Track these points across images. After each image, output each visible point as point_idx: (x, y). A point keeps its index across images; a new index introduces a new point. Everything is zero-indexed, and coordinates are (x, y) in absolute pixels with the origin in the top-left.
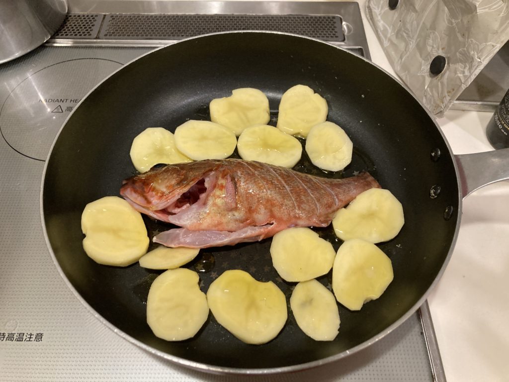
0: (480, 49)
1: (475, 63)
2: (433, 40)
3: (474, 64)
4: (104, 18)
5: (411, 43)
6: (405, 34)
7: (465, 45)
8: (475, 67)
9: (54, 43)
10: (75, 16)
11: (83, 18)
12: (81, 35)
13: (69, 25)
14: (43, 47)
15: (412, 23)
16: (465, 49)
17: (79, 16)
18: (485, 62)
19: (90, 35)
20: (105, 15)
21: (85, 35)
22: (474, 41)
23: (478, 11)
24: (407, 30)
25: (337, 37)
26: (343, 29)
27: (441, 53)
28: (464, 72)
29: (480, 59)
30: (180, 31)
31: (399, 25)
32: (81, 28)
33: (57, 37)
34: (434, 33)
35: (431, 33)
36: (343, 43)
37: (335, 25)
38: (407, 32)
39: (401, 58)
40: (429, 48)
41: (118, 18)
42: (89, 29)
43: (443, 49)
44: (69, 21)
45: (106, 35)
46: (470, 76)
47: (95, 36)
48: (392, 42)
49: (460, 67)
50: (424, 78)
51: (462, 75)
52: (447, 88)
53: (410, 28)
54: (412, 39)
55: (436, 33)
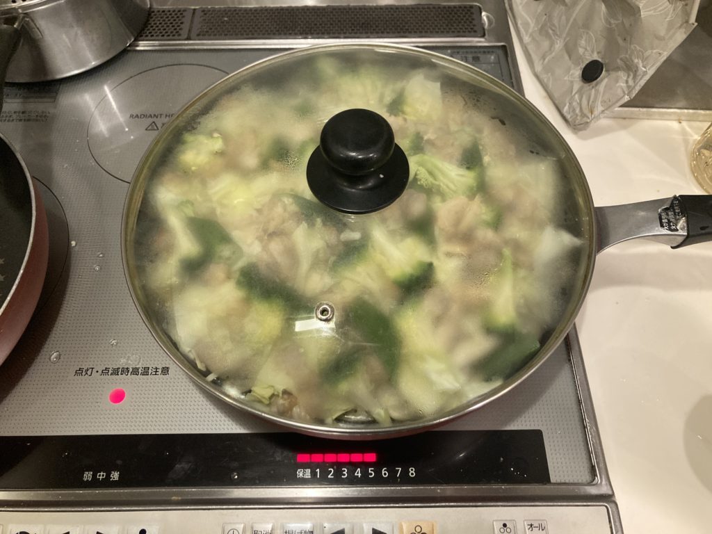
0: (645, 56)
1: (640, 72)
2: (586, 40)
3: (638, 73)
4: (194, 13)
5: (558, 42)
6: (551, 32)
7: (627, 52)
8: (640, 77)
9: (137, 46)
10: (159, 11)
11: (168, 13)
12: (169, 36)
13: (153, 23)
14: (125, 52)
15: (560, 18)
16: (628, 56)
17: (163, 11)
18: (651, 72)
19: (180, 35)
20: (194, 10)
21: (174, 35)
22: (638, 48)
23: (642, 13)
24: (554, 25)
25: (475, 31)
26: (483, 22)
27: (596, 57)
28: (627, 82)
29: (645, 68)
30: (287, 27)
31: (544, 19)
32: (168, 26)
33: (140, 38)
34: (587, 33)
35: (584, 32)
36: (482, 40)
37: (474, 16)
38: (554, 28)
39: (543, 58)
40: (581, 51)
41: (210, 12)
42: (178, 28)
43: (598, 53)
44: (152, 18)
45: (198, 35)
46: (634, 87)
47: (186, 36)
48: (534, 39)
49: (622, 75)
50: (572, 82)
51: (625, 85)
52: (602, 97)
53: (557, 25)
54: (559, 37)
55: (590, 33)
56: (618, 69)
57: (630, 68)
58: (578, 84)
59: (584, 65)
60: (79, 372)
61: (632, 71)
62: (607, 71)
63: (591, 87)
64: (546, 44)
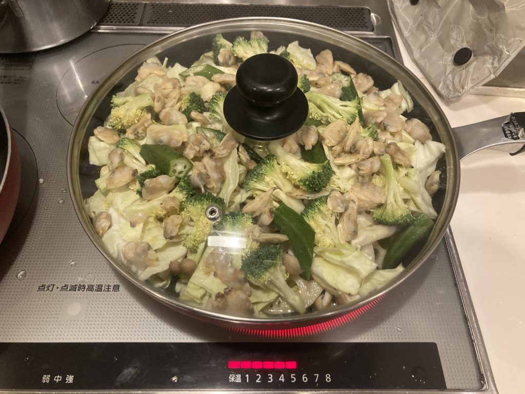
0: (508, 44)
1: (504, 56)
2: (457, 34)
4: (145, 7)
5: (433, 35)
7: (493, 40)
9: (99, 29)
10: (117, 4)
11: (125, 6)
12: (125, 22)
13: (112, 12)
14: (89, 33)
15: (435, 17)
16: (494, 43)
17: (121, 4)
18: (513, 55)
19: (134, 22)
20: (146, 4)
21: (129, 22)
22: (502, 36)
23: (506, 9)
24: (429, 23)
25: (367, 27)
26: (372, 20)
27: (465, 45)
28: (493, 64)
29: (508, 52)
31: (420, 19)
32: (125, 15)
33: (102, 23)
34: (458, 27)
35: (455, 27)
36: (372, 33)
37: (365, 16)
38: (428, 25)
39: (421, 48)
40: (452, 42)
41: (158, 6)
42: (132, 17)
43: (467, 43)
44: (112, 9)
45: (149, 22)
46: (499, 67)
47: (139, 23)
48: (412, 34)
49: (489, 59)
50: (445, 66)
51: (491, 66)
52: (472, 76)
53: (431, 22)
54: (433, 32)
55: (461, 27)
56: (485, 54)
57: (496, 53)
58: (450, 67)
59: (455, 52)
60: (42, 288)
61: (497, 56)
62: (474, 56)
63: (462, 68)
64: (423, 38)
